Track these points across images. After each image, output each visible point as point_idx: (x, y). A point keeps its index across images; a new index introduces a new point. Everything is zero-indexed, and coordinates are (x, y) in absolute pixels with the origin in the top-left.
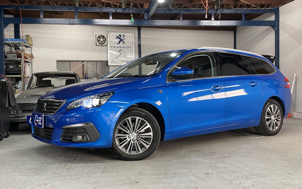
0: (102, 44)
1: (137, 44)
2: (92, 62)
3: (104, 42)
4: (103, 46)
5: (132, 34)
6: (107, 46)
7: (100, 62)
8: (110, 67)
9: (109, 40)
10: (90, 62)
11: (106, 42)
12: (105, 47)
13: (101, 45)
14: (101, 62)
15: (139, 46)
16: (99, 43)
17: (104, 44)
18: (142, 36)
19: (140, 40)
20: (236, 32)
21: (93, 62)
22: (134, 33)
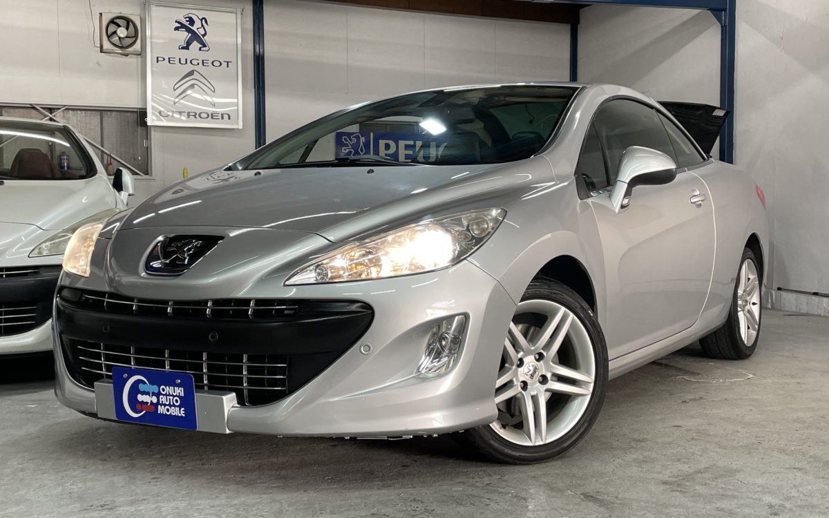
0: (123, 46)
1: (251, 53)
2: (83, 112)
3: (131, 41)
4: (127, 55)
5: (234, 15)
6: (141, 54)
7: (114, 113)
8: (152, 132)
9: (148, 33)
10: (79, 112)
11: (139, 41)
12: (133, 61)
13: (119, 51)
14: (119, 113)
15: (259, 61)
16: (111, 42)
17: (130, 49)
18: (269, 25)
19: (261, 39)
20: (579, 26)
21: (89, 112)
22: (239, 15)
